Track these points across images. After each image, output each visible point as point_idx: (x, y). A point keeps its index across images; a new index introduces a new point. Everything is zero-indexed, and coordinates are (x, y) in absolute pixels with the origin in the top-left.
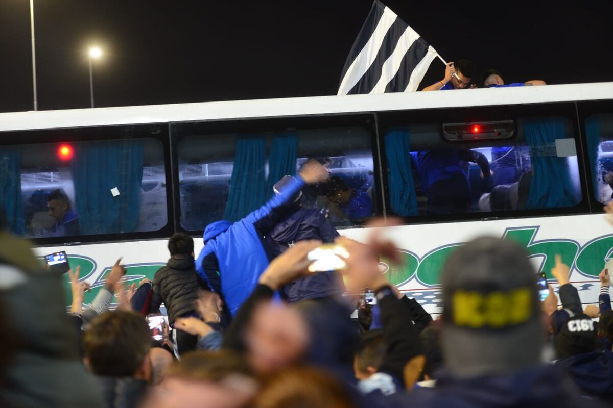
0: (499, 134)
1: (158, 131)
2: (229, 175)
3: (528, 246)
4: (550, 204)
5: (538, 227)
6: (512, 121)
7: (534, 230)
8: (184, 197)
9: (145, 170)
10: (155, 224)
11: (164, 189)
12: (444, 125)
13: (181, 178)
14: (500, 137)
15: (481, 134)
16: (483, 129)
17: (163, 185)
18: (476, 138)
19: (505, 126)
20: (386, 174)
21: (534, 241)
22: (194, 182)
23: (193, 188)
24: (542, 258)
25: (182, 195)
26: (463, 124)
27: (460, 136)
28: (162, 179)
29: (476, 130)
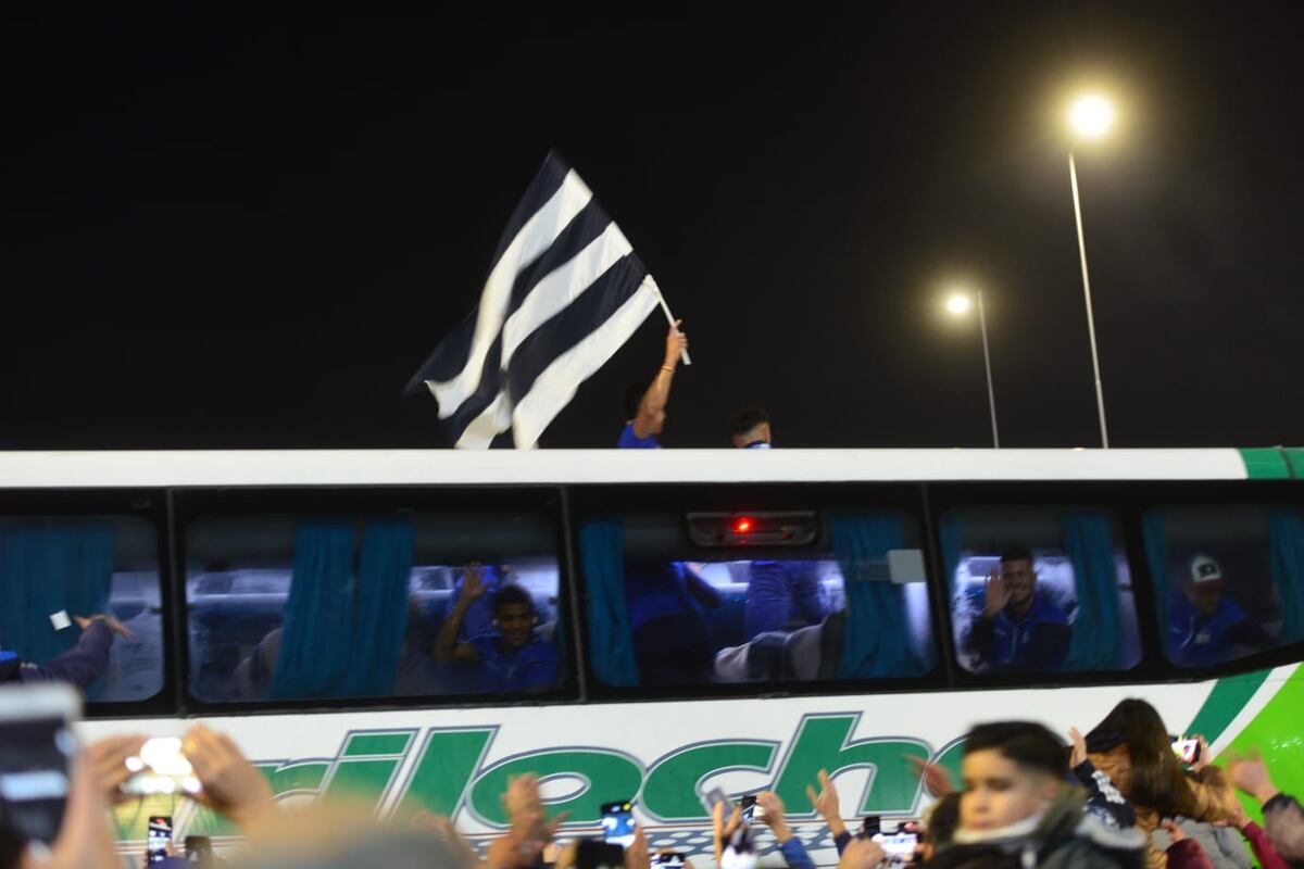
0: (789, 536)
1: (148, 504)
2: (283, 595)
3: (843, 749)
4: (879, 672)
5: (860, 713)
6: (810, 514)
7: (852, 719)
8: (198, 635)
9: (118, 578)
10: (139, 688)
11: (157, 619)
12: (691, 516)
13: (192, 596)
14: (789, 542)
15: (753, 535)
16: (757, 525)
17: (154, 611)
18: (743, 542)
19: (800, 521)
20: (583, 604)
21: (855, 738)
22: (217, 606)
23: (217, 618)
24: (866, 772)
25: (193, 632)
26: (724, 514)
27: (720, 537)
28: (152, 597)
29: (744, 527)
